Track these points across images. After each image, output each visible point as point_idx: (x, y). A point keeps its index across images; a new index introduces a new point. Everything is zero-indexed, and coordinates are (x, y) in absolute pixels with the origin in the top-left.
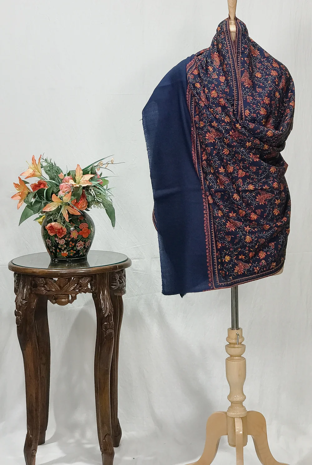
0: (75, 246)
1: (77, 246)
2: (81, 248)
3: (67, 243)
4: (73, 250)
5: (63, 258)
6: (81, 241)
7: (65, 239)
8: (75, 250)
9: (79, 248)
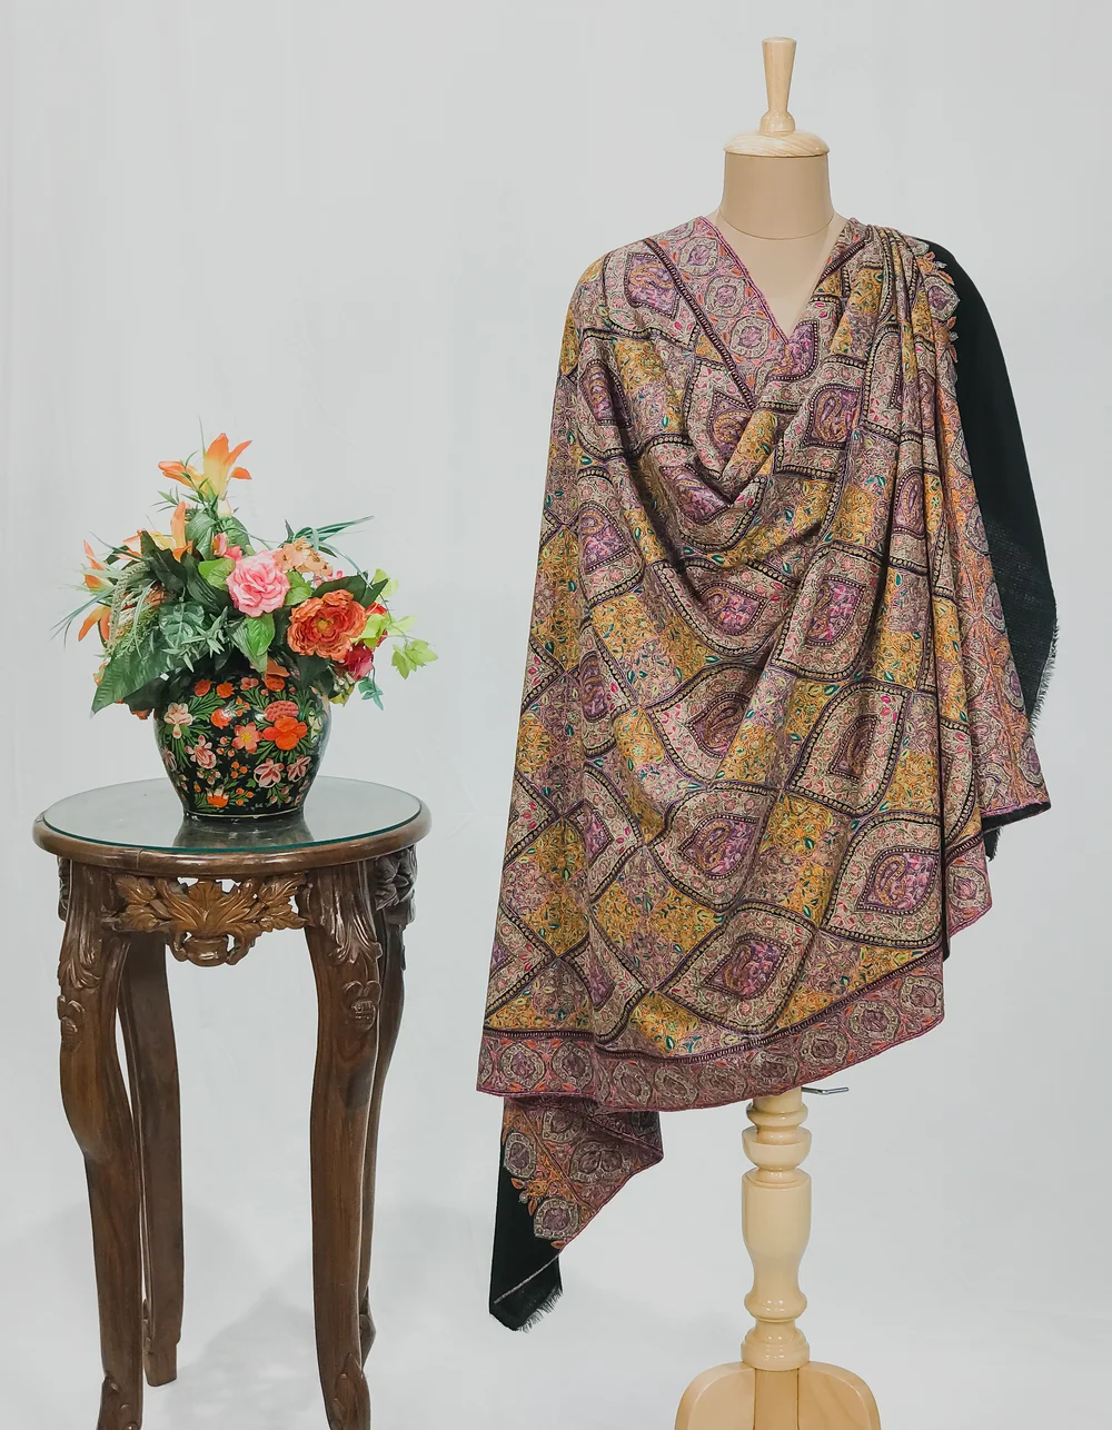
0: (250, 775)
1: (258, 777)
2: (272, 782)
3: (224, 765)
4: (245, 789)
5: (213, 813)
6: (272, 762)
7: (215, 753)
8: (251, 789)
9: (263, 783)
